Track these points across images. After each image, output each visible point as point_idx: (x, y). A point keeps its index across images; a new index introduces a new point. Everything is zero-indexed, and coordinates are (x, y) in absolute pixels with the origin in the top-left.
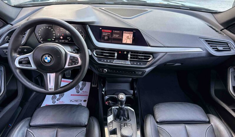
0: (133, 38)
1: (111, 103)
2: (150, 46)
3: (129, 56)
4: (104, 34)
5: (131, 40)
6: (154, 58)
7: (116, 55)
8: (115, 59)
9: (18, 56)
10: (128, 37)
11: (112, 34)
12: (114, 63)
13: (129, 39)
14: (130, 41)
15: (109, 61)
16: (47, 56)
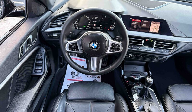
0: (159, 28)
1: (130, 83)
2: (174, 36)
3: (155, 43)
4: (133, 23)
5: (158, 30)
6: (176, 46)
7: (143, 42)
8: (141, 46)
9: (68, 41)
10: (155, 27)
11: (141, 23)
12: (140, 49)
13: (156, 28)
14: (156, 31)
15: (135, 47)
16: (94, 42)
